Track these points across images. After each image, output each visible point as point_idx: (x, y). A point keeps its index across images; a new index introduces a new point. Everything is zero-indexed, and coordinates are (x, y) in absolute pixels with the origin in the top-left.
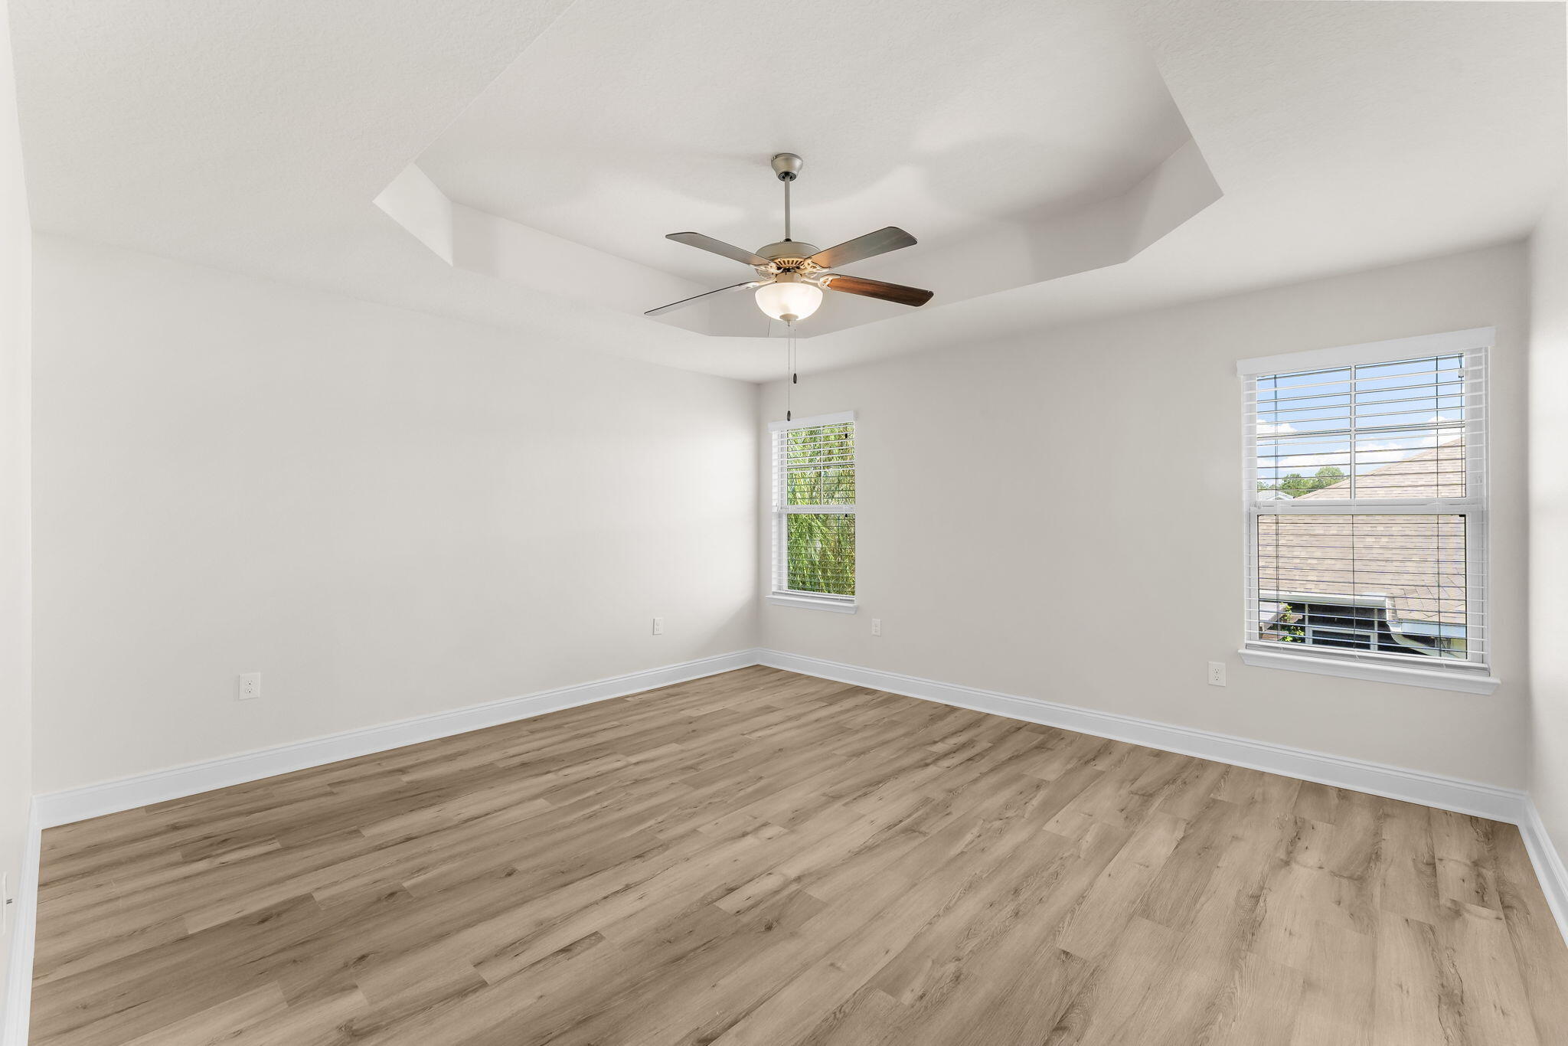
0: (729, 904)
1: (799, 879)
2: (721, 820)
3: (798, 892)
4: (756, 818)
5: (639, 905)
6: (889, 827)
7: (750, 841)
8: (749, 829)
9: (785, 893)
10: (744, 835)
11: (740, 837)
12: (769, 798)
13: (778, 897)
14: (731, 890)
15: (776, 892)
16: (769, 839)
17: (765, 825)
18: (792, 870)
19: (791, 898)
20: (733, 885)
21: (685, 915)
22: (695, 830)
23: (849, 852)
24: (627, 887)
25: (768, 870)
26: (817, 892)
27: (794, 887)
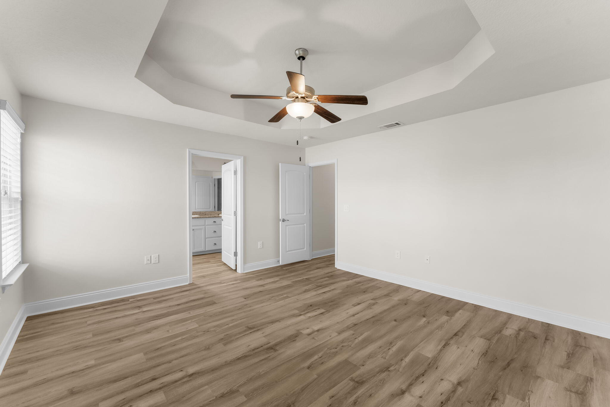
0: (322, 311)
1: (300, 315)
2: (329, 338)
3: (302, 312)
4: (313, 338)
5: (348, 311)
6: (258, 330)
7: (316, 328)
8: (316, 333)
9: (305, 312)
10: (318, 331)
11: (320, 330)
12: (306, 350)
13: (307, 311)
14: (321, 314)
15: (308, 312)
16: (308, 328)
17: (309, 335)
18: (302, 317)
19: (304, 311)
20: (321, 315)
21: (333, 309)
22: (339, 334)
23: (280, 322)
24: (354, 315)
25: (310, 318)
26: (296, 312)
27: (302, 313)
